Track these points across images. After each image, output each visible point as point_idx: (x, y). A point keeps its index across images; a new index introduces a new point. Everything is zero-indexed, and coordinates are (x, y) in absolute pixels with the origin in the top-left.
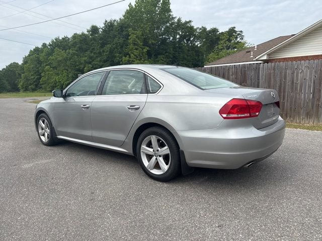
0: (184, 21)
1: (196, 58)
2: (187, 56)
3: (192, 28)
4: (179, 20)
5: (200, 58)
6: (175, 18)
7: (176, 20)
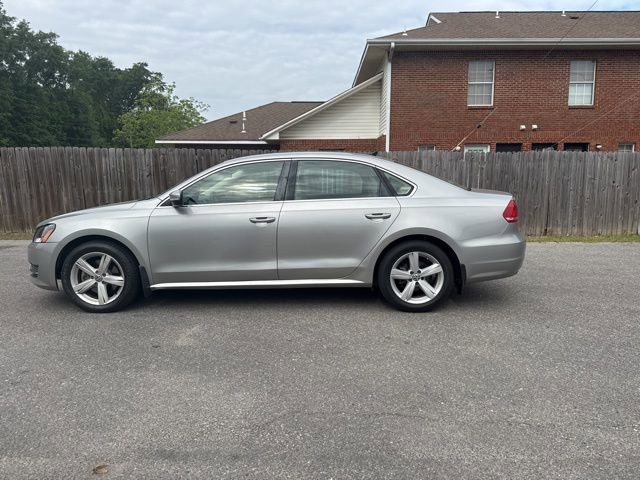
0: (36, 32)
1: (73, 116)
2: (51, 110)
3: (58, 50)
4: (23, 26)
5: (82, 117)
6: (11, 19)
7: (15, 25)
